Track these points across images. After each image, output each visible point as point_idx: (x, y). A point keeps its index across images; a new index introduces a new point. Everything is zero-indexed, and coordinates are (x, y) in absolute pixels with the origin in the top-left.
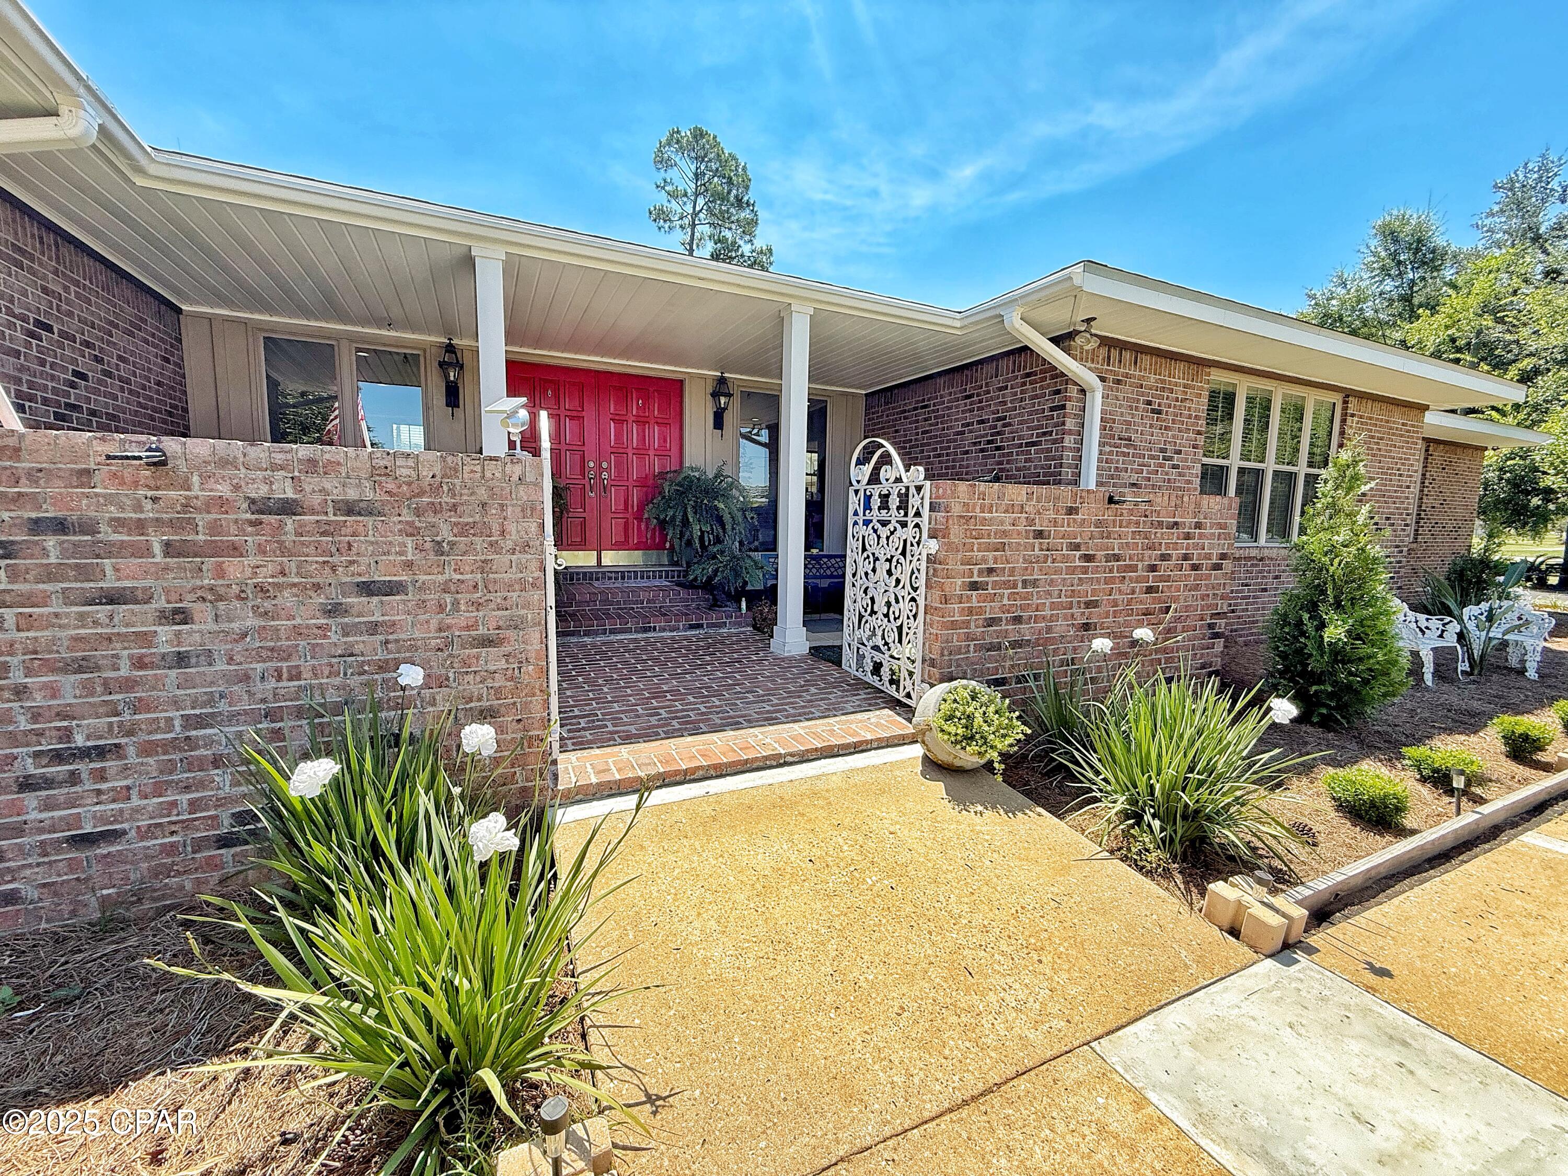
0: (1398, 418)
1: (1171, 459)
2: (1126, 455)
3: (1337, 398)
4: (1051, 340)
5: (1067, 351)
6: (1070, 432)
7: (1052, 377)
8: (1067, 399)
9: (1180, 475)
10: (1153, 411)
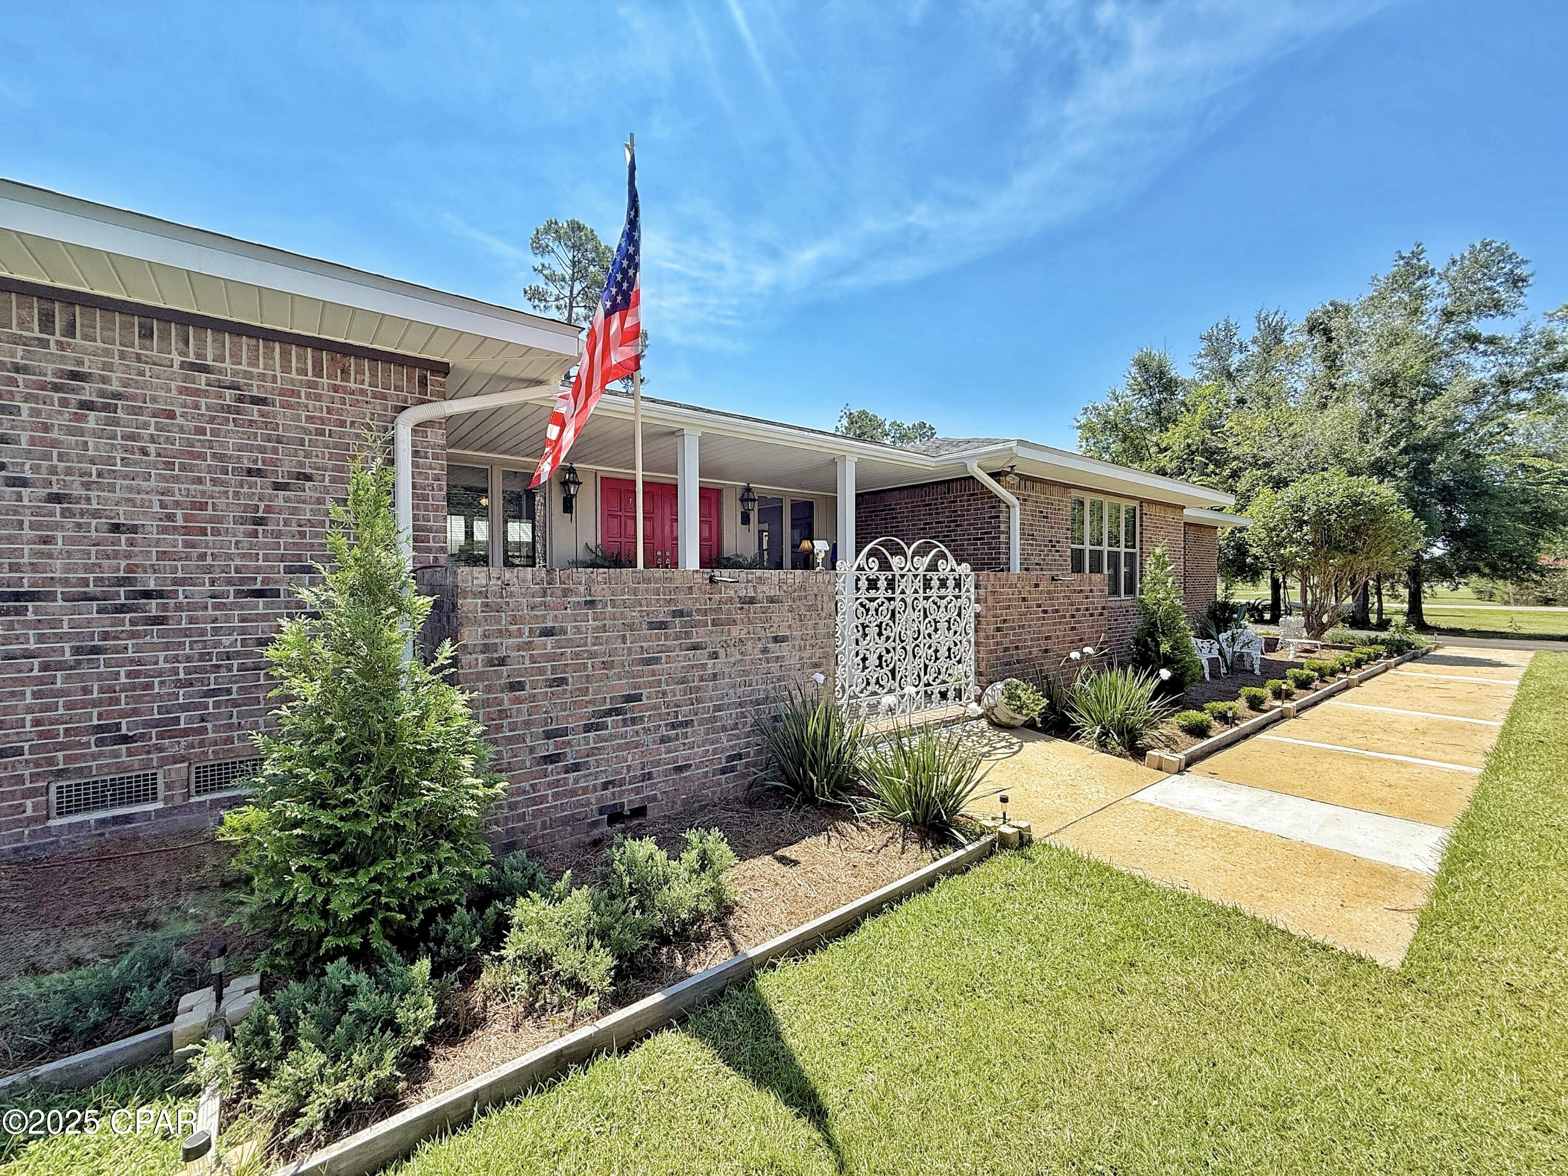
0: (1170, 514)
1: (1055, 546)
2: (1032, 545)
3: (1135, 503)
4: (988, 474)
5: (999, 482)
6: (1003, 532)
7: (988, 498)
8: (1001, 512)
9: (1061, 556)
10: (1044, 517)
